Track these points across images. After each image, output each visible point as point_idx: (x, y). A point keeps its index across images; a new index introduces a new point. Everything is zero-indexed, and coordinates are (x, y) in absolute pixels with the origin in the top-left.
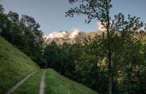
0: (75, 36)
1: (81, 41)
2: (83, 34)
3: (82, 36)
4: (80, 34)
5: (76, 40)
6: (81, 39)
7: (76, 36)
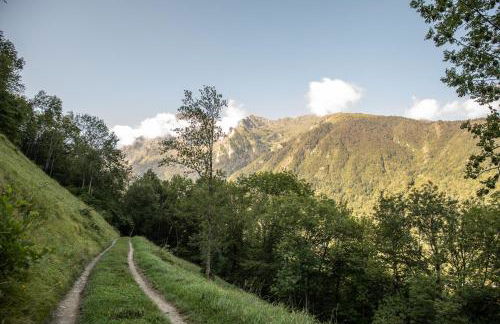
0: (231, 129)
1: (249, 146)
2: (260, 122)
3: (254, 130)
4: (247, 122)
5: (233, 146)
6: (252, 142)
7: (233, 132)
